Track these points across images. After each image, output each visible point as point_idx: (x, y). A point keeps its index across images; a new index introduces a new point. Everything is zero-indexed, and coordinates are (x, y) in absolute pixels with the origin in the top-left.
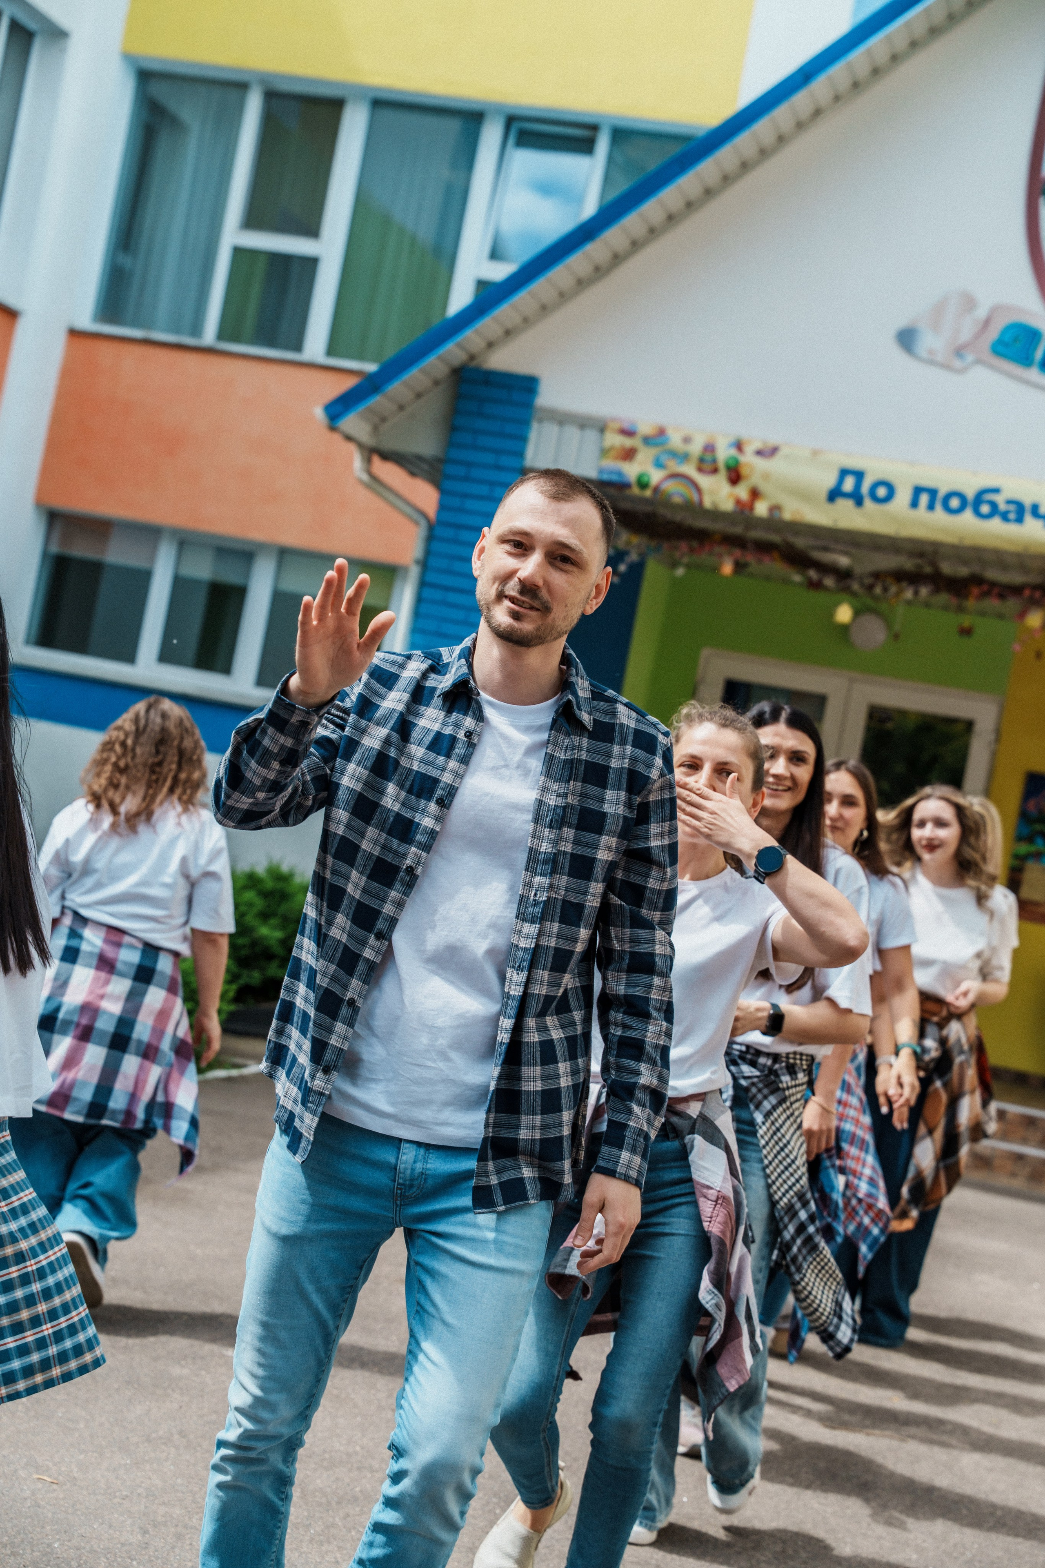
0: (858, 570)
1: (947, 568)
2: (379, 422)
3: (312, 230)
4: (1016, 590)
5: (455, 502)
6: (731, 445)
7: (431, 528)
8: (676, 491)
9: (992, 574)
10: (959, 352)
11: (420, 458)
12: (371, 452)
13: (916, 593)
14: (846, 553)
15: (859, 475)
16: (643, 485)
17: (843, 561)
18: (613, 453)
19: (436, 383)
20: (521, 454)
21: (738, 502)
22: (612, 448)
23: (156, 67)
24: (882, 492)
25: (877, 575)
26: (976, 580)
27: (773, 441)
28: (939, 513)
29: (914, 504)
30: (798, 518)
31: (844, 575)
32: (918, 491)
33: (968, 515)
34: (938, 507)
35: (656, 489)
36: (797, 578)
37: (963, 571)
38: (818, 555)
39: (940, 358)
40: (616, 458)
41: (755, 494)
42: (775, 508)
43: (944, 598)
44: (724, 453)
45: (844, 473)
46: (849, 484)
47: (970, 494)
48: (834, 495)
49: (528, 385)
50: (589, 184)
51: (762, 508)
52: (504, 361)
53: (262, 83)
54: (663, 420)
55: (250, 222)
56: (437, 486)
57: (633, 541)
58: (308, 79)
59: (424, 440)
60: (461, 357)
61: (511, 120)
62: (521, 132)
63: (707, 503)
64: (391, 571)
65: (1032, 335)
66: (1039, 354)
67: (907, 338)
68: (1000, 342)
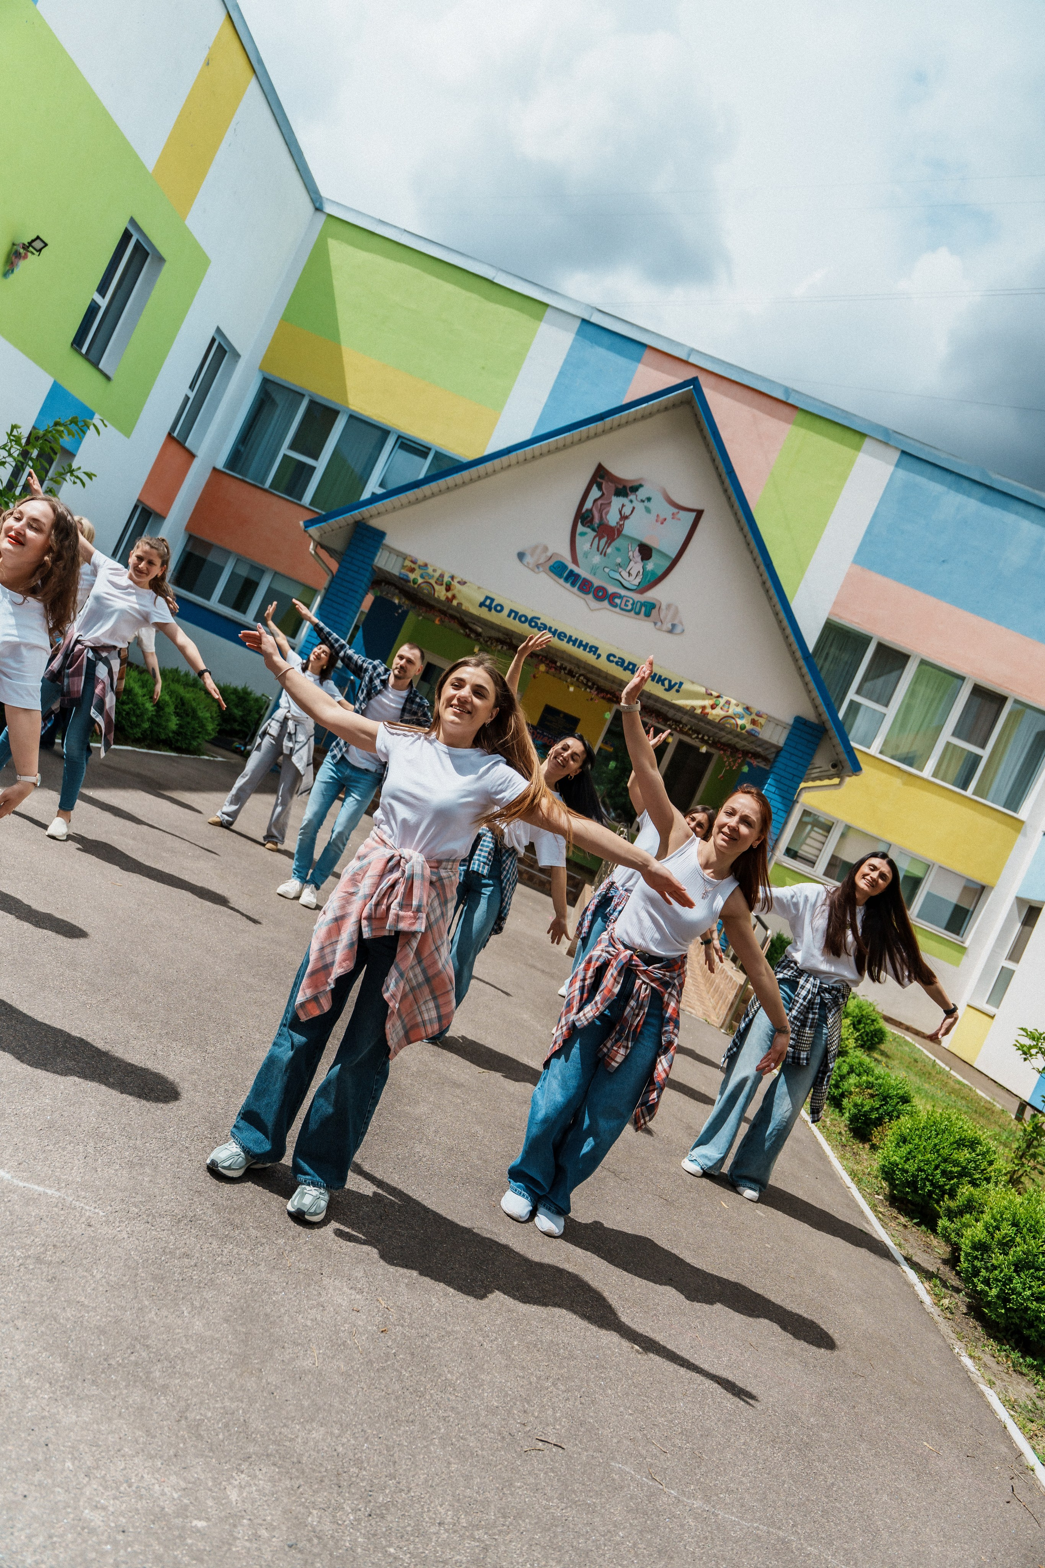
0: (485, 635)
2: (323, 533)
3: (315, 457)
5: (344, 570)
6: (450, 577)
7: (333, 576)
8: (426, 588)
10: (538, 566)
11: (335, 551)
12: (318, 544)
13: (502, 647)
14: (481, 627)
15: (492, 600)
16: (415, 583)
17: (480, 630)
18: (407, 568)
19: (348, 525)
20: (373, 560)
21: (447, 598)
22: (406, 566)
23: (271, 378)
24: (499, 608)
25: (490, 638)
27: (464, 580)
28: (517, 621)
29: (509, 616)
30: (467, 609)
31: (478, 635)
32: (511, 611)
33: (527, 624)
34: (517, 619)
35: (419, 585)
36: (462, 631)
38: (471, 625)
39: (531, 566)
40: (407, 570)
42: (460, 604)
44: (446, 579)
45: (487, 598)
46: (488, 602)
47: (529, 618)
48: (482, 605)
49: (381, 535)
50: (422, 468)
51: (455, 603)
52: (375, 523)
53: (310, 396)
54: (427, 561)
55: (292, 447)
56: (339, 563)
57: (406, 602)
58: (327, 400)
59: (338, 544)
60: (359, 518)
61: (399, 437)
62: (402, 442)
63: (436, 596)
64: (313, 592)
65: (565, 567)
66: (565, 575)
67: (521, 556)
68: (553, 566)
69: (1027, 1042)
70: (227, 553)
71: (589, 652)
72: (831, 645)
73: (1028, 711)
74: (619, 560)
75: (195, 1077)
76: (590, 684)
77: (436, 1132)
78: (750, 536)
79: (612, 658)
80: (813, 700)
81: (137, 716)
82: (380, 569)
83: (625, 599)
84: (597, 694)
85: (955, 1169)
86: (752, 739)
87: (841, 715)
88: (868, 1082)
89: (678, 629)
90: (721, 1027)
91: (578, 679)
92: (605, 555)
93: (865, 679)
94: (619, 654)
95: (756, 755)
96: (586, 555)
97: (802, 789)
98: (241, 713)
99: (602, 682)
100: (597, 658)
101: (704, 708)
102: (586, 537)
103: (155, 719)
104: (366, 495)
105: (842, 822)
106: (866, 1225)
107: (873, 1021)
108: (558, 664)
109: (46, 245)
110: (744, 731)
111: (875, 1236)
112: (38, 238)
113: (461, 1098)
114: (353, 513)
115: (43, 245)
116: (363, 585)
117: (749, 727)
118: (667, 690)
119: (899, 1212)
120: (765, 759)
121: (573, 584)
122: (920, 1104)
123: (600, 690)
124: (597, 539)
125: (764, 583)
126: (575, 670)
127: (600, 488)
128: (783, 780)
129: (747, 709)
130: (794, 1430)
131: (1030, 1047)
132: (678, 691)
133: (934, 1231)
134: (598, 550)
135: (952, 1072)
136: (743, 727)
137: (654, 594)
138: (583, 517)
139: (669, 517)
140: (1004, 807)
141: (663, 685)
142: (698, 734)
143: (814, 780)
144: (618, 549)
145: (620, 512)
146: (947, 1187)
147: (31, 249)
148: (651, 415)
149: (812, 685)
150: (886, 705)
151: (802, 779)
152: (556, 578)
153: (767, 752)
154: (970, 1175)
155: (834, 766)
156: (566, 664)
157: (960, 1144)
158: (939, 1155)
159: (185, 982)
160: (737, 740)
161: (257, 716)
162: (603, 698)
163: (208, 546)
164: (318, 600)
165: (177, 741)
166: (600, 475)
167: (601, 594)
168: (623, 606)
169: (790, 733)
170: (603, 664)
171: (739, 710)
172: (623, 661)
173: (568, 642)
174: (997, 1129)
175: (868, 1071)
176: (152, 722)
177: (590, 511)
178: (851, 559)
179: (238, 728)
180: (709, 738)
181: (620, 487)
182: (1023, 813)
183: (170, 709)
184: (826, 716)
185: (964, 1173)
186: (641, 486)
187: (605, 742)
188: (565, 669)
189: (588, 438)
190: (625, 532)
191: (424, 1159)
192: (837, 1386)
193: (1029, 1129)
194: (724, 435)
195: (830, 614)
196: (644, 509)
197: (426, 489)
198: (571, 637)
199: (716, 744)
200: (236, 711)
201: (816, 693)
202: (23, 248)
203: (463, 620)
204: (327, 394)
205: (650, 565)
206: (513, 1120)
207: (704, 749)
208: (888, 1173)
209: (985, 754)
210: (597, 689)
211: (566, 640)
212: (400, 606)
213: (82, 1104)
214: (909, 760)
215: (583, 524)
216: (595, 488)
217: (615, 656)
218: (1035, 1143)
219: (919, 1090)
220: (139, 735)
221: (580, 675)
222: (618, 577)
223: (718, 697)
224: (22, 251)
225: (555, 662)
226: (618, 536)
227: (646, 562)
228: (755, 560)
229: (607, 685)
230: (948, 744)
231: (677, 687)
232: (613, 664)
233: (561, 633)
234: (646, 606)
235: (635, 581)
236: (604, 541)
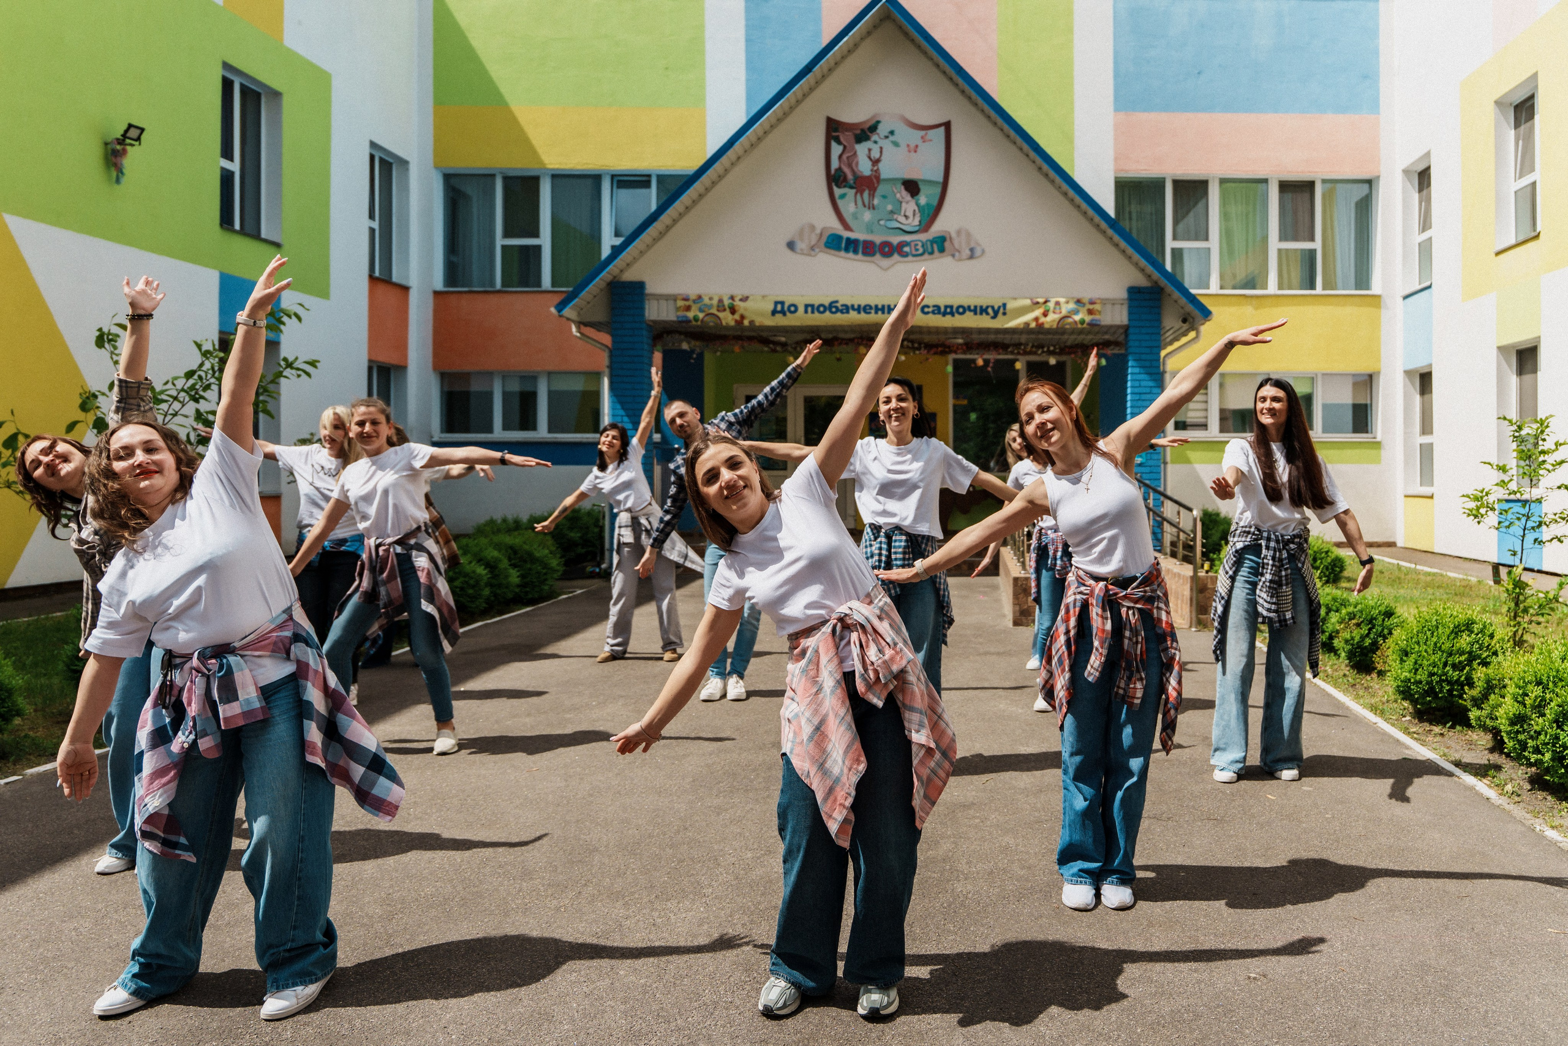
0: (789, 342)
2: (579, 310)
4: (851, 340)
5: (618, 338)
6: (729, 298)
7: (611, 351)
8: (711, 322)
9: (842, 335)
10: (812, 248)
11: (600, 323)
12: (579, 324)
14: (783, 337)
15: (782, 303)
16: (697, 321)
17: (783, 339)
18: (681, 309)
19: (600, 290)
20: (643, 315)
21: (736, 321)
22: (680, 307)
23: (451, 172)
24: (792, 309)
25: (797, 343)
26: (835, 339)
27: (746, 293)
28: (816, 314)
29: (806, 312)
30: (761, 324)
31: (784, 345)
32: (806, 306)
33: (828, 313)
34: (816, 312)
35: (702, 321)
36: (766, 349)
37: (830, 336)
38: (772, 339)
39: (805, 252)
40: (683, 311)
41: (742, 317)
42: (752, 322)
44: (726, 302)
45: (776, 303)
46: (779, 308)
47: (827, 305)
48: (774, 312)
50: (651, 198)
51: (746, 323)
52: (629, 276)
53: (501, 173)
54: (699, 292)
55: (507, 234)
56: (610, 334)
57: (697, 344)
58: (521, 169)
59: (600, 316)
60: (609, 278)
61: (613, 176)
62: (619, 181)
63: (724, 323)
64: (597, 376)
65: (840, 238)
66: (843, 245)
67: (791, 245)
68: (827, 243)
69: (1472, 505)
70: (490, 374)
72: (1130, 203)
73: (1339, 186)
74: (890, 207)
75: (706, 927)
76: (916, 345)
77: (969, 863)
78: (1006, 127)
79: (926, 310)
80: (1136, 265)
81: (473, 587)
82: (654, 322)
83: (912, 245)
84: (929, 352)
85: (1463, 658)
86: (1096, 329)
87: (1168, 267)
88: (1349, 614)
89: (978, 252)
90: (1191, 627)
92: (873, 208)
93: (1176, 222)
95: (1108, 343)
96: (855, 216)
97: (1164, 358)
98: (579, 535)
99: (927, 338)
101: (1036, 319)
102: (847, 198)
103: (494, 581)
104: (606, 252)
106: (1407, 752)
107: (1327, 552)
109: (142, 130)
110: (1084, 326)
111: (1420, 758)
112: (130, 126)
113: (978, 817)
114: (601, 275)
115: (138, 131)
116: (646, 347)
117: (1088, 318)
118: (994, 317)
119: (1431, 724)
120: (1117, 344)
121: (855, 252)
122: (1407, 613)
123: (929, 347)
124: (859, 196)
125: (1040, 169)
127: (839, 142)
128: (1144, 357)
129: (1079, 302)
130: (1430, 978)
131: (1478, 509)
132: (1004, 314)
133: (1469, 726)
134: (864, 206)
135: (1418, 567)
136: (1082, 322)
137: (941, 225)
138: (835, 179)
139: (919, 142)
140: (1356, 289)
141: (988, 314)
142: (1043, 347)
143: (1171, 343)
144: (884, 197)
145: (870, 158)
146: (1463, 679)
147: (128, 141)
148: (856, 46)
149: (1130, 250)
150: (1207, 239)
151: (1160, 348)
152: (837, 253)
153: (1116, 336)
154: (1479, 657)
155: (1184, 321)
157: (1457, 631)
158: (1443, 652)
159: (650, 836)
160: (1082, 337)
161: (596, 530)
162: (935, 353)
163: (465, 377)
164: (606, 382)
165: (527, 593)
166: (834, 129)
167: (888, 250)
168: (914, 253)
169: (1130, 307)
171: (1072, 306)
172: (938, 307)
173: (876, 313)
174: (1482, 602)
175: (1344, 603)
176: (491, 585)
177: (839, 169)
178: (1112, 109)
179: (583, 551)
180: (1054, 346)
181: (858, 132)
182: (1376, 288)
183: (505, 564)
184: (1156, 275)
185: (1472, 657)
186: (878, 122)
187: (956, 396)
189: (805, 96)
190: (883, 176)
191: (970, 896)
192: (1449, 917)
193: (1511, 587)
194: (937, 35)
195: (1116, 171)
196: (891, 145)
197: (665, 219)
198: (876, 306)
199: (1064, 350)
200: (572, 534)
201: (1136, 256)
202: (119, 144)
203: (761, 336)
204: (516, 163)
205: (923, 199)
206: (1036, 814)
207: (1052, 361)
208: (1405, 692)
209: (1317, 245)
210: (925, 348)
211: (873, 311)
212: (692, 351)
213: (604, 1012)
214: (1250, 284)
215: (839, 187)
216: (834, 144)
217: (928, 307)
218: (1521, 598)
219: (1396, 599)
220: (484, 605)
222: (898, 225)
223: (1046, 302)
224: (118, 147)
226: (878, 183)
227: (916, 198)
228: (1021, 149)
229: (933, 339)
230: (1280, 251)
231: (1001, 310)
232: (930, 315)
233: (865, 306)
234: (936, 242)
235: (914, 222)
236: (866, 194)
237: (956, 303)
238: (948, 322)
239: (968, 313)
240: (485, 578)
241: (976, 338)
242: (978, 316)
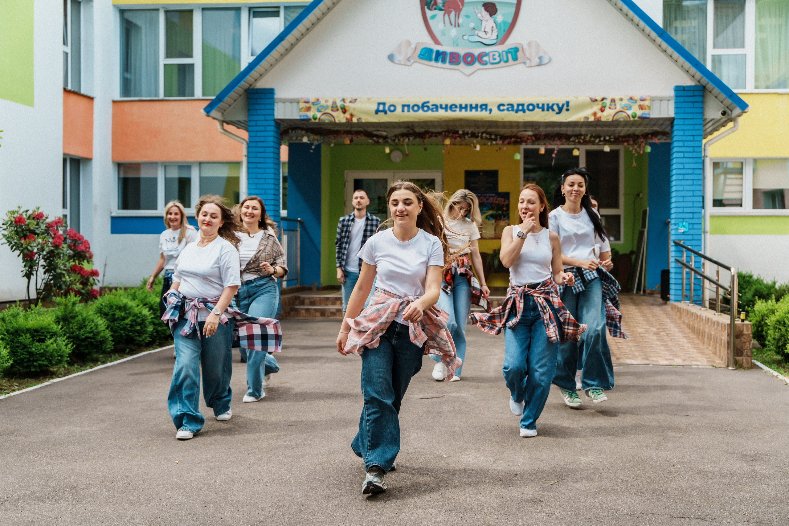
0: (389, 136)
1: (417, 130)
2: (223, 111)
3: (190, 55)
4: (440, 133)
5: (254, 134)
6: (341, 101)
7: (248, 144)
8: (326, 119)
9: (431, 130)
10: (408, 60)
11: (239, 122)
12: (223, 122)
13: (409, 139)
14: (385, 131)
15: (384, 104)
16: (315, 119)
17: (384, 133)
18: (303, 110)
19: (240, 96)
20: (273, 115)
21: (347, 119)
22: (302, 108)
23: (125, 8)
24: (392, 108)
25: (395, 136)
26: (427, 132)
27: (354, 98)
28: (412, 112)
29: (403, 111)
30: (367, 121)
31: (385, 138)
32: (404, 106)
33: (421, 111)
34: (411, 110)
35: (319, 119)
36: (370, 141)
37: (422, 130)
38: (375, 133)
39: (402, 63)
40: (304, 111)
41: (352, 115)
42: (359, 119)
43: (418, 140)
44: (339, 104)
46: (381, 108)
47: (420, 105)
48: (377, 112)
49: (271, 92)
50: (279, 24)
51: (355, 120)
52: (261, 84)
53: (163, 8)
54: (317, 96)
55: (168, 55)
56: (247, 131)
57: (315, 138)
58: (179, 4)
59: (239, 115)
60: (247, 86)
61: (250, 8)
62: (254, 12)
63: (337, 121)
64: (238, 164)
65: (431, 51)
66: (434, 56)
67: (391, 58)
68: (421, 54)
70: (155, 164)
71: (481, 111)
72: (676, 19)
74: (472, 25)
76: (493, 137)
79: (502, 108)
80: (682, 67)
82: (281, 120)
83: (491, 54)
84: (503, 142)
86: (646, 121)
87: (709, 68)
89: (545, 60)
90: (728, 366)
91: (482, 137)
92: (459, 26)
93: (716, 34)
94: (506, 101)
95: (655, 134)
96: (443, 33)
97: (705, 144)
99: (502, 131)
100: (490, 113)
101: (595, 114)
102: (437, 17)
104: (244, 65)
105: (749, 158)
108: (461, 132)
110: (636, 119)
114: (240, 84)
116: (275, 141)
117: (639, 113)
118: (558, 113)
120: (662, 134)
121: (443, 61)
123: (503, 138)
124: (446, 16)
126: (476, 131)
128: (687, 144)
129: (631, 99)
132: (567, 110)
134: (451, 25)
136: (634, 115)
137: (513, 40)
138: (427, 4)
141: (553, 110)
142: (599, 138)
143: (712, 132)
144: (467, 17)
150: (743, 47)
151: (701, 137)
152: (428, 63)
153: (663, 127)
155: (724, 114)
156: (466, 130)
160: (633, 128)
162: (509, 143)
163: (137, 166)
167: (469, 60)
168: (492, 61)
169: (675, 102)
170: (496, 115)
171: (625, 102)
172: (512, 105)
173: (460, 111)
180: (610, 136)
184: (699, 75)
188: (467, 134)
197: (290, 38)
198: (461, 105)
199: (618, 140)
201: (681, 60)
203: (367, 131)
205: (499, 17)
207: (608, 149)
210: (501, 139)
211: (458, 109)
212: (312, 144)
215: (430, 9)
217: (503, 105)
221: (482, 133)
222: (477, 39)
225: (457, 132)
226: (463, 5)
227: (493, 16)
229: (507, 132)
231: (565, 107)
232: (506, 112)
233: (451, 106)
234: (511, 52)
235: (491, 37)
236: (453, 14)
237: (526, 100)
238: (520, 117)
239: (536, 109)
240: (149, 318)
241: (543, 131)
242: (546, 112)
